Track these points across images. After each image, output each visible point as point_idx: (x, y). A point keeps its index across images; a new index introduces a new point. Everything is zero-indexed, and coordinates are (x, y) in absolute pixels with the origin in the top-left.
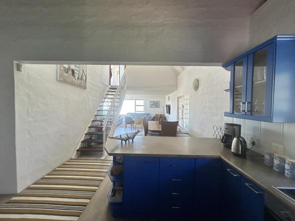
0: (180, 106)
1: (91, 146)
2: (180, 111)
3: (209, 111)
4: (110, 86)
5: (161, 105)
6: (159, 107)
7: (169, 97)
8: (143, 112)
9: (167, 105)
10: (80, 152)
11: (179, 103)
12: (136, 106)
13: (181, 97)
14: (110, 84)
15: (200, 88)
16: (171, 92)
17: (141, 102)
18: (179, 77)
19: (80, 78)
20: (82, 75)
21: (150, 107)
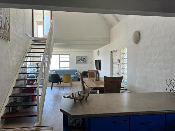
0: (115, 61)
1: (18, 111)
2: (115, 66)
3: (155, 65)
4: (33, 39)
5: (89, 60)
6: (87, 63)
7: (99, 51)
8: (69, 69)
9: (96, 61)
10: (4, 119)
11: (114, 58)
12: (60, 62)
13: (116, 51)
14: (33, 36)
15: (142, 41)
16: (101, 46)
18: (113, 29)
19: (3, 26)
20: (5, 23)
21: (77, 63)
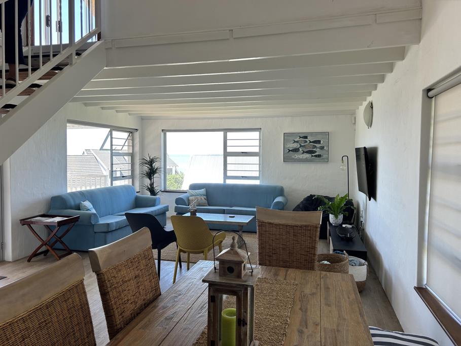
5: (336, 149)
6: (327, 160)
7: (371, 106)
17: (249, 141)
